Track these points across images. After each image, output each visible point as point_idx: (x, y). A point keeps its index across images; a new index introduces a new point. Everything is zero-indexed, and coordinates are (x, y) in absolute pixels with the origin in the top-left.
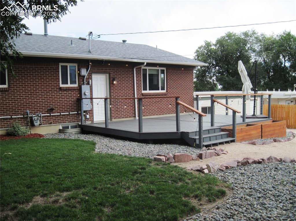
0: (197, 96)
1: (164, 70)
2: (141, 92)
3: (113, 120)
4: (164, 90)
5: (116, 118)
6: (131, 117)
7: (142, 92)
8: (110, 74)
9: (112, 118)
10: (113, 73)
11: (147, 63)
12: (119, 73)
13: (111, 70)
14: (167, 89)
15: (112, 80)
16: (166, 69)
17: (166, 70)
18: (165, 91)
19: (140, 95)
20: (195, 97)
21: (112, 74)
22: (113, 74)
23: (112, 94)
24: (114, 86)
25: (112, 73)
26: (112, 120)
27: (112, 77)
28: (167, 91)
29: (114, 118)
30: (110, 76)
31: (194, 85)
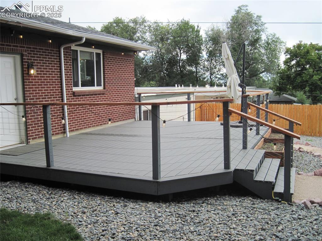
0: (140, 94)
1: (100, 54)
2: (72, 89)
3: (32, 142)
4: (101, 86)
5: (35, 138)
6: (58, 134)
7: (74, 90)
8: (22, 56)
9: (30, 139)
10: (28, 53)
11: (86, 39)
12: (37, 54)
13: (24, 47)
14: (104, 84)
15: (27, 66)
16: (103, 52)
17: (103, 55)
18: (101, 88)
19: (71, 94)
20: (137, 96)
21: (26, 57)
22: (28, 56)
23: (27, 93)
24: (29, 79)
25: (26, 54)
26: (30, 142)
27: (26, 62)
28: (104, 88)
29: (32, 138)
30: (22, 59)
31: (135, 79)
